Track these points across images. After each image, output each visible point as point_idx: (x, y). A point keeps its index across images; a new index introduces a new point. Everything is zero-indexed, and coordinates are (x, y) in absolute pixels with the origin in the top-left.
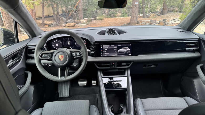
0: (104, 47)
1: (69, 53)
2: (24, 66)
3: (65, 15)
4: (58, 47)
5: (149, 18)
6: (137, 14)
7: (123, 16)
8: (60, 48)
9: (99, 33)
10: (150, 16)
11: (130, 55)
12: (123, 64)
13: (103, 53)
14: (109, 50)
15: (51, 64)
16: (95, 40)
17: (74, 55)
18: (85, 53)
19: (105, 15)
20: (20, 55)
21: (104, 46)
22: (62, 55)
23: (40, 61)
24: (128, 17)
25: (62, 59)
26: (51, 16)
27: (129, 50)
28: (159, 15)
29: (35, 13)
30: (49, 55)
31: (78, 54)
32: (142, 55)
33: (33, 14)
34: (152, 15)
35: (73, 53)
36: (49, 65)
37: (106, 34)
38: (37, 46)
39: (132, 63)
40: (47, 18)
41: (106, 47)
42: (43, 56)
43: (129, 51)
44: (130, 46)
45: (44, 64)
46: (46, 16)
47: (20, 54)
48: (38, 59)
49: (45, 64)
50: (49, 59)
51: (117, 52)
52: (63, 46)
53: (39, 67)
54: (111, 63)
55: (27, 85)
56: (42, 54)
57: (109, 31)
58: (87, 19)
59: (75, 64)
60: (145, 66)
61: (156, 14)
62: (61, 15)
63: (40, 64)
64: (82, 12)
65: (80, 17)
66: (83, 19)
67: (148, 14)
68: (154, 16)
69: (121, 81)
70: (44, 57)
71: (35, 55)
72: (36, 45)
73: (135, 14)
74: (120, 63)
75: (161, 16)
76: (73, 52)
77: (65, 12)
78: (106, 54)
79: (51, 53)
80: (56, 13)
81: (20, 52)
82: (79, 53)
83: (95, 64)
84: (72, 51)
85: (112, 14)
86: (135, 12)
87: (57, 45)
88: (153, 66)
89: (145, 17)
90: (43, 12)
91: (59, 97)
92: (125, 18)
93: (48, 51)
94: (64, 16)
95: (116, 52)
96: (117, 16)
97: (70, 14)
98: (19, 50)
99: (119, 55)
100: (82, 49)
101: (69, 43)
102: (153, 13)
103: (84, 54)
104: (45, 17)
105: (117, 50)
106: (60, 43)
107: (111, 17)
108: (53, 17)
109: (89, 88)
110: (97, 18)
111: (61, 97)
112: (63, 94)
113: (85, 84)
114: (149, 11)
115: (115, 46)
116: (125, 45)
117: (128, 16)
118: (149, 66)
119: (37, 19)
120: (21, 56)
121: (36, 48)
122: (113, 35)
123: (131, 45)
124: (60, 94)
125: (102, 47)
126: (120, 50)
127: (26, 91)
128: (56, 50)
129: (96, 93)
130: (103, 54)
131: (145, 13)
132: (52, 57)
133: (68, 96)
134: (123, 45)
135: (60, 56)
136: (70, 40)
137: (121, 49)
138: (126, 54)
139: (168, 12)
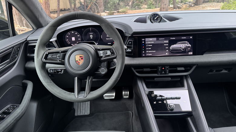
0: (148, 41)
1: (93, 51)
2: (21, 72)
3: (84, 8)
4: (74, 42)
5: (181, 9)
6: (167, 4)
7: (150, 8)
8: (78, 43)
9: (137, 21)
10: (182, 7)
11: (191, 53)
12: (179, 69)
13: (145, 51)
14: (155, 47)
15: (63, 71)
16: (134, 31)
17: (102, 55)
18: (120, 52)
19: (129, 8)
20: (14, 56)
21: (147, 39)
22: (81, 56)
23: (43, 65)
24: (156, 9)
25: (81, 62)
26: (68, 9)
27: (190, 45)
28: (193, 5)
29: (49, 4)
30: (59, 55)
31: (109, 53)
32: (210, 54)
33: (47, 6)
34: (184, 6)
35: (99, 52)
36: (60, 71)
37: (148, 21)
38: (38, 42)
39: (194, 67)
40: (63, 12)
41: (150, 41)
42: (50, 56)
43: (189, 47)
44: (191, 39)
45: (50, 70)
46: (62, 9)
47: (14, 53)
48: (41, 62)
49: (53, 70)
50: (60, 62)
51: (169, 49)
52: (83, 41)
53: (42, 76)
54: (160, 68)
55: (24, 105)
56: (47, 53)
57: (152, 18)
58: (108, 12)
59: (103, 71)
60: (211, 71)
61: (189, 5)
62: (79, 8)
63: (43, 72)
64: (103, 4)
65: (101, 10)
66: (104, 12)
67: (180, 5)
68: (187, 7)
69: (179, 98)
70: (50, 59)
71: (35, 55)
72: (37, 40)
73: (166, 5)
74: (173, 67)
75: (196, 7)
76: (99, 50)
77: (83, 5)
78: (150, 53)
79: (62, 52)
80: (73, 6)
81: (15, 50)
82: (110, 51)
83: (133, 69)
84: (98, 48)
85: (137, 6)
86: (165, 2)
87: (73, 39)
88: (224, 71)
89: (176, 9)
90: (59, 4)
91: (76, 115)
92: (153, 10)
93: (59, 48)
94: (82, 9)
95: (167, 49)
96: (142, 8)
97: (89, 7)
98: (13, 47)
99: (172, 54)
100: (116, 44)
101: (91, 36)
102: (185, 3)
103: (118, 53)
104: (60, 11)
105: (170, 46)
106: (78, 36)
107: (136, 9)
108: (70, 11)
109: (118, 102)
110: (120, 10)
111: (78, 116)
112: (81, 111)
113: (113, 97)
114: (180, 1)
115: (165, 40)
116: (182, 38)
117: (156, 7)
118: (217, 71)
119: (51, 12)
120: (16, 57)
121: (37, 44)
122: (159, 22)
123: (193, 37)
124: (76, 111)
125: (145, 41)
126: (174, 45)
127: (22, 115)
128: (71, 47)
129: (129, 111)
130: (145, 53)
131: (176, 3)
132: (64, 58)
133: (88, 114)
134: (178, 38)
135: (78, 58)
136: (92, 31)
137: (175, 43)
138: (184, 52)
139: (203, 2)
